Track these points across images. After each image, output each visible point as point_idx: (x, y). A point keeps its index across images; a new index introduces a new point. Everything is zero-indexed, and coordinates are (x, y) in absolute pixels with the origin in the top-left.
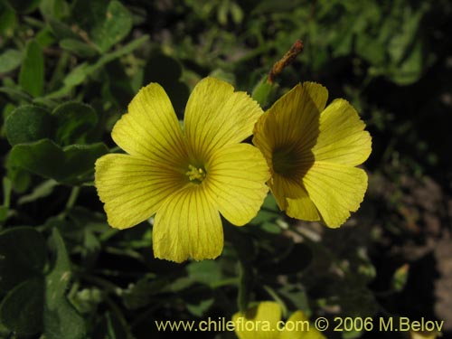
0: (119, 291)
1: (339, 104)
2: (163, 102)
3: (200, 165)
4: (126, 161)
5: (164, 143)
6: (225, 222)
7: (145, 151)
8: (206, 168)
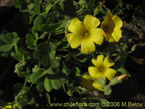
0: (64, 57)
1: (115, 16)
2: (78, 22)
3: (87, 32)
4: (73, 35)
5: (80, 30)
6: (95, 43)
7: (76, 32)
8: (89, 32)
